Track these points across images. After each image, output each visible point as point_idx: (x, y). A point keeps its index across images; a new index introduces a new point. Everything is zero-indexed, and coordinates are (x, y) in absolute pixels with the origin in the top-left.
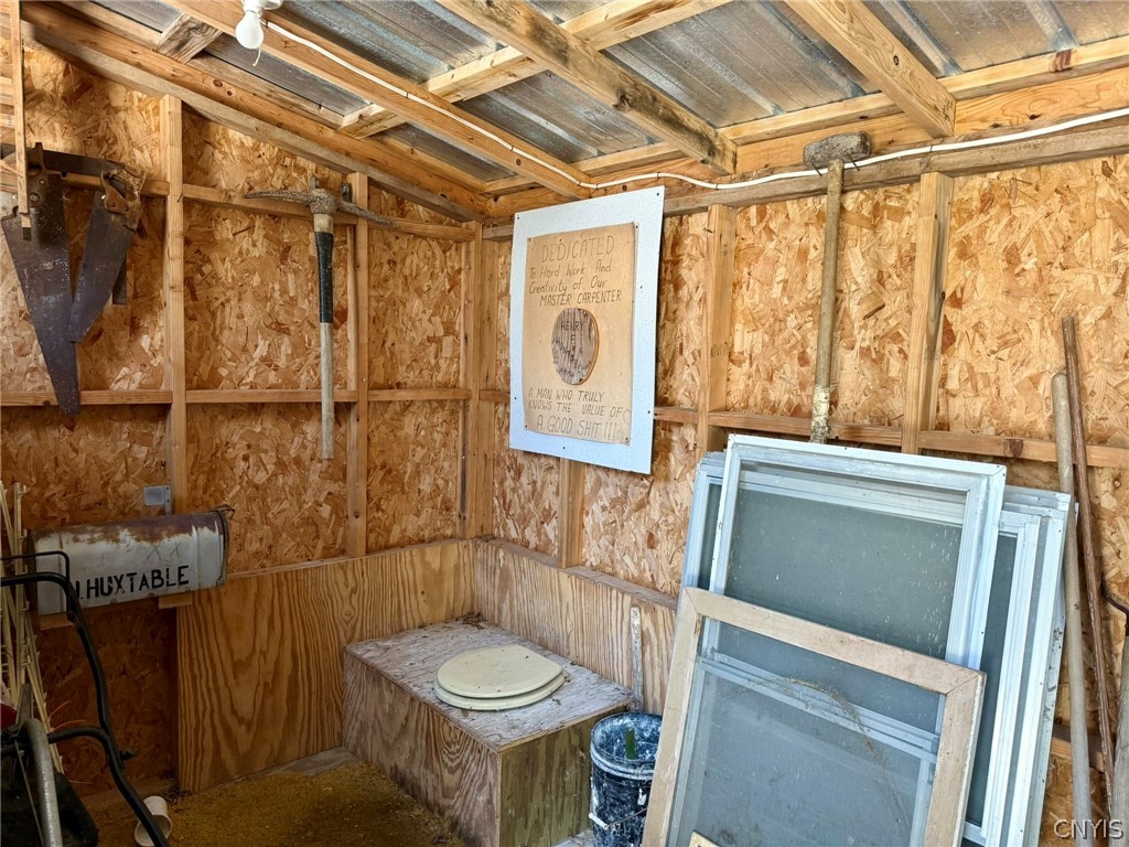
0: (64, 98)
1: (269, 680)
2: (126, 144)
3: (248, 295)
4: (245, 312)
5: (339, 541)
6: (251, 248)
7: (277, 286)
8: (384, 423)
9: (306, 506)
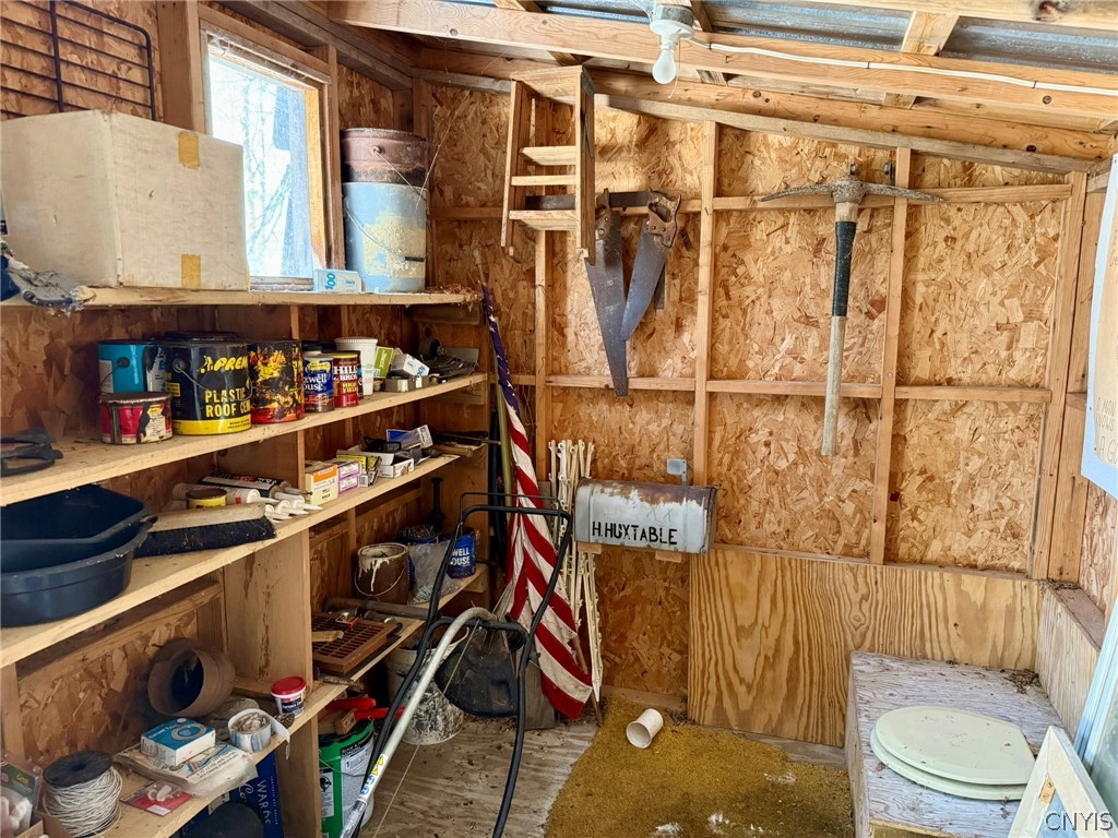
0: (636, 145)
1: (770, 654)
2: (680, 171)
3: (779, 291)
4: (773, 308)
5: (863, 542)
6: (783, 246)
7: (808, 280)
8: (927, 423)
9: (826, 499)
